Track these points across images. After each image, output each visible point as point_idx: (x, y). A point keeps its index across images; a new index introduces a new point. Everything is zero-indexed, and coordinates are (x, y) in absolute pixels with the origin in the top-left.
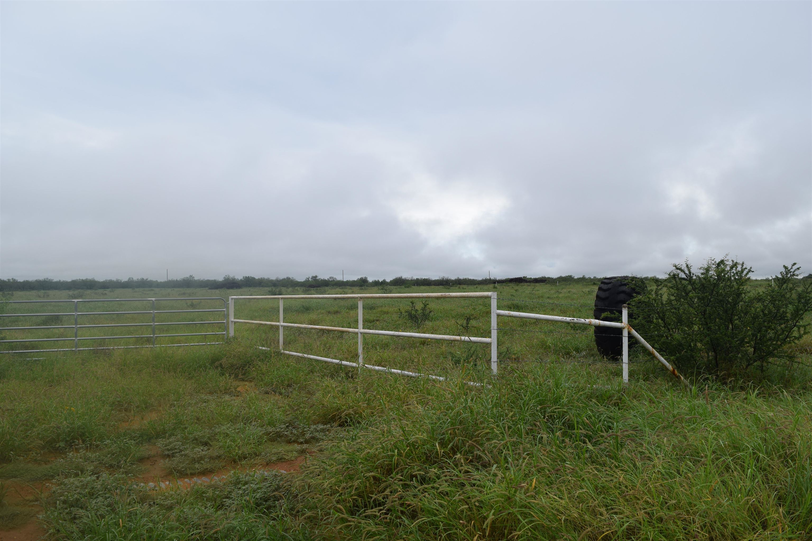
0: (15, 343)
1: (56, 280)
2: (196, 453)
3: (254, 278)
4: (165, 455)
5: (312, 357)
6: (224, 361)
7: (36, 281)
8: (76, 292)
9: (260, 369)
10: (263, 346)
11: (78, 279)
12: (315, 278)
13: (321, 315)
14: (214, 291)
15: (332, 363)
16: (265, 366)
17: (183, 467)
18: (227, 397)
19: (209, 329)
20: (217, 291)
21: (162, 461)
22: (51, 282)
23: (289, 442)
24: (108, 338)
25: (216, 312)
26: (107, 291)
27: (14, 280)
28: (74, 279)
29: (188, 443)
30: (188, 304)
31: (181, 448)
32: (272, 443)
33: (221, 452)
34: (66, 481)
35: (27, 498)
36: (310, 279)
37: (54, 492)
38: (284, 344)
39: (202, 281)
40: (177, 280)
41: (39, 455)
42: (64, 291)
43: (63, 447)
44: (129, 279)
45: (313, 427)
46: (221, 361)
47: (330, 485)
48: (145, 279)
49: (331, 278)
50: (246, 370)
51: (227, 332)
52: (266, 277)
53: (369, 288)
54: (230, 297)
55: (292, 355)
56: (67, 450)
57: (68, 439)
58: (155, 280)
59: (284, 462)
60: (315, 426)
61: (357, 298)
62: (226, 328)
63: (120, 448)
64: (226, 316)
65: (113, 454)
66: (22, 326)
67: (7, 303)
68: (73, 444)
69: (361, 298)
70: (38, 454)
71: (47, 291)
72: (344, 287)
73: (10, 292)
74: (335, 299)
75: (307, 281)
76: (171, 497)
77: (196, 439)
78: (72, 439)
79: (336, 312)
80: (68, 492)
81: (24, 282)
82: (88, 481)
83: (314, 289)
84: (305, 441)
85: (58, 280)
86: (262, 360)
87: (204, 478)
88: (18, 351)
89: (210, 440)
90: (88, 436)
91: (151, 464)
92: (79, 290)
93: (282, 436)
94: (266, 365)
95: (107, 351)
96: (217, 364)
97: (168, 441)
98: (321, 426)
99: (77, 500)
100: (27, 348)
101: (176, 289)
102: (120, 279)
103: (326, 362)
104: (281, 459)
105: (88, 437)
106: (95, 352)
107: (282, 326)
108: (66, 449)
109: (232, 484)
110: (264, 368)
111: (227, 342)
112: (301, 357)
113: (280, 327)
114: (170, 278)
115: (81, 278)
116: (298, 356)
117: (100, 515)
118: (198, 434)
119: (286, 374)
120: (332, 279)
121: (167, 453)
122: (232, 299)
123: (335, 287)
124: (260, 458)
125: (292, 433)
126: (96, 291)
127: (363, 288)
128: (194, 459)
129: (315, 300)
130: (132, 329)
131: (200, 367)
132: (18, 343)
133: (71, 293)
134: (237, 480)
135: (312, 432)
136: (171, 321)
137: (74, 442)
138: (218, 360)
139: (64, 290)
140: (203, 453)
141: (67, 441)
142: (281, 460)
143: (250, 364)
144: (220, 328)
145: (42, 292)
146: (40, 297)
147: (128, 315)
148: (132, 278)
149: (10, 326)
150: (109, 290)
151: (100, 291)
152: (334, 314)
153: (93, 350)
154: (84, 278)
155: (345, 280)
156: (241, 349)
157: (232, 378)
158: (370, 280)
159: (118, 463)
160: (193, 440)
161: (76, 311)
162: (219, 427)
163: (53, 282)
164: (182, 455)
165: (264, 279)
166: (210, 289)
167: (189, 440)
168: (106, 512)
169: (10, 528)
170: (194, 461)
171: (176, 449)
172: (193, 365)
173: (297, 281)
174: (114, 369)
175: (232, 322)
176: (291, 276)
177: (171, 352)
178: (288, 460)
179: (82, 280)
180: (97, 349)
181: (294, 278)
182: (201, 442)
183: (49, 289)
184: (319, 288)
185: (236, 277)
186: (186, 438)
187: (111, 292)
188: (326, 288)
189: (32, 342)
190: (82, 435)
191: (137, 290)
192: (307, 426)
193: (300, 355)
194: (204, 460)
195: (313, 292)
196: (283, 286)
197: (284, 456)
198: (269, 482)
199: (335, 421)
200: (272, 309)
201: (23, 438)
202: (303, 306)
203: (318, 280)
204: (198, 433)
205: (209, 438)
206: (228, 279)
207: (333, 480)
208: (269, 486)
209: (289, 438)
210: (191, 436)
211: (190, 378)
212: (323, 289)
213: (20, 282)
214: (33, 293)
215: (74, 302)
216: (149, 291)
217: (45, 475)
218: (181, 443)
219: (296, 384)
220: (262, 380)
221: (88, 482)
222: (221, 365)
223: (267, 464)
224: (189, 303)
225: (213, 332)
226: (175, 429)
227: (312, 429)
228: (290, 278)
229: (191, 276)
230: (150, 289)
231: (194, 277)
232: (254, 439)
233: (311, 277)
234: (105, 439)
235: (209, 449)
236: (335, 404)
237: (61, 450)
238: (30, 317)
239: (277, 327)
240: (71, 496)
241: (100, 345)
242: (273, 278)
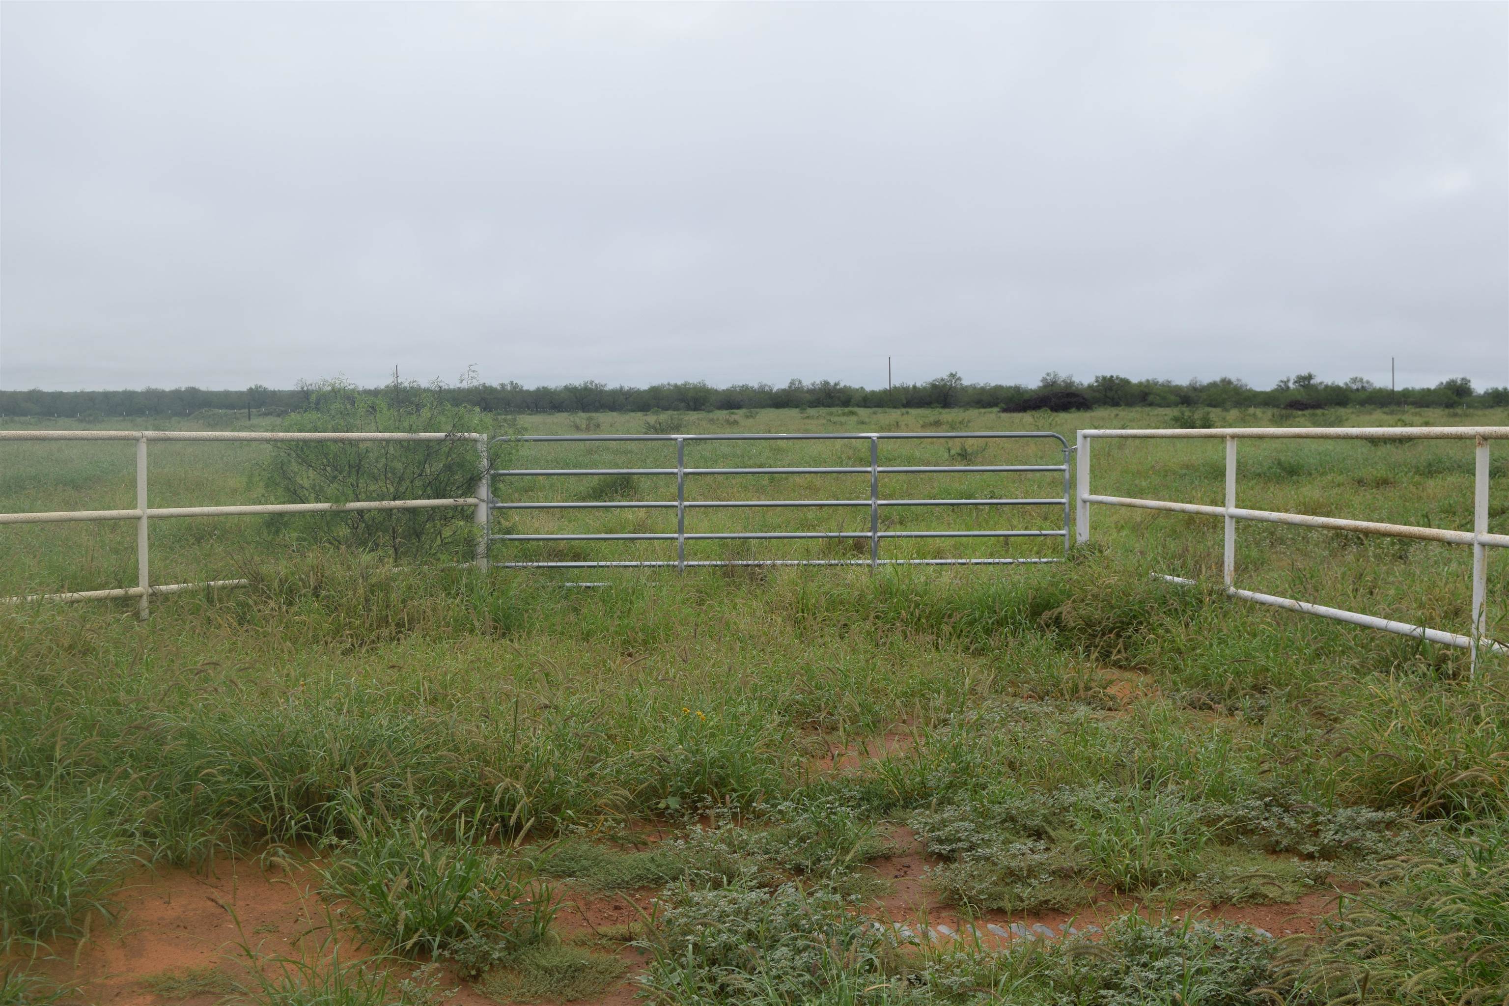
0: (535, 543)
1: (612, 385)
2: (1014, 856)
3: (1126, 382)
4: (933, 853)
5: (1322, 609)
6: (1065, 609)
7: (566, 388)
8: (664, 417)
9: (1168, 636)
10: (1174, 572)
11: (665, 382)
12: (1305, 381)
13: (1336, 491)
14: (1017, 416)
15: (1385, 630)
16: (1182, 630)
17: (981, 892)
18: (1082, 711)
19: (1015, 523)
20: (1027, 417)
21: (926, 868)
22: (601, 391)
23: (1273, 850)
24: (754, 538)
25: (1030, 475)
26: (739, 415)
27: (515, 386)
28: (656, 382)
29: (989, 827)
30: (953, 452)
31: (974, 839)
32: (1224, 848)
33: (1082, 859)
34: (696, 896)
35: (602, 930)
36: (1291, 385)
37: (669, 921)
38: (1236, 569)
39: (983, 390)
40: (915, 387)
41: (622, 825)
42: (633, 414)
43: (677, 810)
44: (792, 383)
45: (1343, 814)
46: (1056, 612)
47: (1420, 987)
48: (832, 383)
49: (1354, 380)
50: (1130, 637)
51: (1070, 531)
52: (1161, 379)
53: (1480, 412)
54: (1080, 433)
55: (1263, 604)
56: (686, 818)
57: (686, 790)
58: (857, 387)
59: (1262, 904)
60: (1349, 812)
61: (1472, 438)
62: (1069, 520)
63: (819, 824)
64: (1071, 485)
65: (802, 840)
66: (546, 501)
67: (519, 441)
68: (699, 805)
69: (1485, 438)
70: (619, 823)
71: (594, 414)
72: (1395, 408)
73: (509, 417)
74: (1374, 441)
75: (1283, 389)
76: (958, 967)
77: (1012, 819)
78: (695, 791)
79: (1382, 483)
80: (704, 925)
81: (538, 390)
82: (750, 903)
83: (1306, 412)
84: (1319, 851)
85: (618, 387)
86: (1172, 613)
87: (1038, 927)
88: (545, 564)
89: (1050, 823)
90: (736, 786)
91: (897, 873)
92: (670, 412)
93: (1252, 832)
94: (1187, 625)
95: (758, 570)
96: (1046, 615)
97: (937, 817)
98: (1367, 814)
99: (728, 948)
100: (560, 555)
101: (914, 412)
102: (769, 383)
103: (1364, 627)
104: (1253, 896)
105: (734, 790)
106: (728, 572)
107: (1231, 517)
108: (683, 816)
109: (1121, 950)
110: (1181, 636)
111: (1072, 559)
112: (1292, 610)
113: (1227, 519)
114: (897, 382)
115: (672, 382)
116: (1282, 607)
117: (786, 991)
118: (1015, 804)
119: (1248, 656)
120: (1358, 385)
121: (937, 848)
122: (1085, 437)
123: (1368, 407)
124: (1192, 886)
125: (1280, 825)
126: (711, 416)
127: (1459, 411)
128: (1011, 872)
129: (1314, 445)
130: (811, 515)
131: (1000, 623)
132: (541, 543)
133: (651, 419)
134: (1136, 940)
135: (1342, 828)
136: (910, 496)
137: (702, 800)
138: (1048, 606)
139: (633, 411)
140: (1037, 857)
141: (684, 796)
142: (1254, 898)
143: (1141, 623)
144: (1046, 519)
145: (581, 418)
146: (578, 428)
147: (798, 479)
148: (800, 382)
149: (520, 501)
150: (741, 412)
151: (722, 414)
152: (1378, 487)
153: (722, 566)
154: (680, 382)
155: (1398, 388)
156: (1113, 580)
157: (1093, 657)
158: (1479, 387)
159: (814, 864)
160: (1005, 821)
161: (681, 463)
162: (1072, 790)
163: (606, 391)
164: (977, 859)
165: (1156, 383)
166: (1005, 410)
167: (993, 818)
168: (800, 986)
169: (569, 1001)
170: (1012, 876)
171: (960, 840)
172: (981, 617)
173: (1250, 391)
174: (780, 620)
175: (1085, 502)
176: (1233, 377)
177: (923, 579)
178: (1274, 902)
179: (676, 386)
180: (733, 566)
181: (1244, 381)
182: (1025, 827)
183: (596, 410)
184: (1319, 412)
185: (1076, 379)
186: (985, 814)
187: (747, 417)
188: (1342, 411)
189: (573, 543)
190: (721, 783)
191: (812, 411)
192: (1326, 810)
193: (1287, 602)
194: (1035, 877)
195: (1302, 420)
196: (1211, 405)
197: (1264, 890)
198: (1228, 957)
199: (1412, 801)
200: (1187, 467)
201: (586, 780)
202: (1280, 463)
203: (1314, 388)
204: (1017, 803)
205: (1045, 818)
206: (1054, 383)
207: (1433, 972)
208: (1232, 969)
209: (1274, 838)
210: (997, 808)
211: (980, 652)
212: (1333, 412)
213: (528, 391)
214: (562, 418)
215: (676, 439)
216: (844, 414)
217: (640, 878)
218: (973, 826)
219: (1279, 685)
220: (1176, 669)
221: (751, 905)
222: (1057, 621)
223: (1215, 907)
224: (956, 448)
225: (1026, 529)
226: (950, 786)
227: (1341, 819)
228: (1229, 382)
229: (952, 375)
230: (846, 410)
231: (959, 379)
232: (1174, 831)
233: (1293, 378)
234: (775, 798)
235: (1047, 849)
236: (1411, 753)
237: (672, 817)
238: (562, 478)
239: (1216, 522)
240: (713, 935)
241: (739, 555)
242: (1182, 380)
